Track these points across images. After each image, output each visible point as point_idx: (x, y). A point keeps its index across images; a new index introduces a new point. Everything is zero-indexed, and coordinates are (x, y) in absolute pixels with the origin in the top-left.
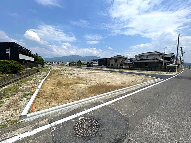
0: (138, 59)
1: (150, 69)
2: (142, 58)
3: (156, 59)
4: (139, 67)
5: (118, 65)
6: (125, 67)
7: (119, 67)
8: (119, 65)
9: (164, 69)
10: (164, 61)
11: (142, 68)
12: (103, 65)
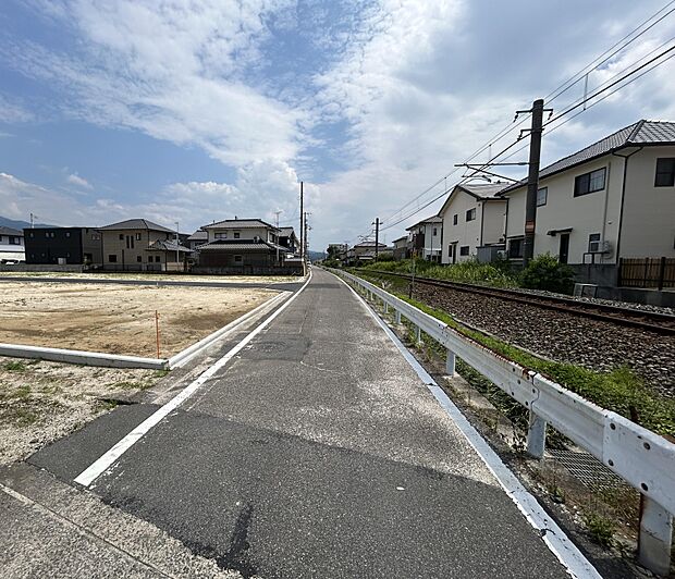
0: (212, 239)
1: (249, 269)
2: (224, 236)
3: (261, 242)
4: (219, 266)
5: (139, 259)
6: (172, 266)
7: (144, 268)
8: (145, 259)
9: (279, 270)
10: (278, 248)
11: (227, 269)
12: (61, 260)
